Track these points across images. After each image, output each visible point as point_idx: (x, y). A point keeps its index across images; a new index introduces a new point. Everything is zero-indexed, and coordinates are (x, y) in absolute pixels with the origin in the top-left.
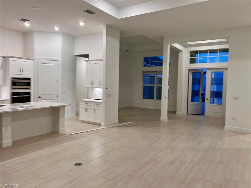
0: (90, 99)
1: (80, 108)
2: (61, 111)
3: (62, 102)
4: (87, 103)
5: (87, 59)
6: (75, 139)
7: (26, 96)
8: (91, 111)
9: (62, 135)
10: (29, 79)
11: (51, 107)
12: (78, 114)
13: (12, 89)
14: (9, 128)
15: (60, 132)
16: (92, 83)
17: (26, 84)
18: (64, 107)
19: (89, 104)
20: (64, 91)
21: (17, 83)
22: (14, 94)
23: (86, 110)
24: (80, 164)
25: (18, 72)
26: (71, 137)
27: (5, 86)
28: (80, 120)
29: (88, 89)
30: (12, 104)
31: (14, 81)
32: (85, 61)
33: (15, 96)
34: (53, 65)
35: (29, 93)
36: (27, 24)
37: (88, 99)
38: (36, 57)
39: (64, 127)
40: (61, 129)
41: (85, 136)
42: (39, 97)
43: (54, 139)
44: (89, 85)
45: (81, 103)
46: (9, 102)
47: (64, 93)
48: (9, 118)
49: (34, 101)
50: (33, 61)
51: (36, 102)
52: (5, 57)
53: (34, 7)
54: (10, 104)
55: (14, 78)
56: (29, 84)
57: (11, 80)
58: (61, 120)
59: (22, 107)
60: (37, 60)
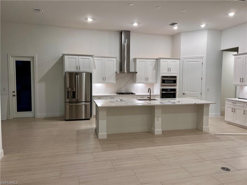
0: (239, 98)
1: (226, 107)
2: (205, 109)
3: (205, 100)
4: (235, 102)
5: (236, 53)
6: (221, 141)
7: (172, 92)
8: (239, 112)
9: (206, 133)
10: (175, 77)
11: (195, 104)
12: (223, 114)
13: (162, 86)
14: (160, 119)
15: (204, 130)
16: (242, 80)
17: (173, 82)
18: (208, 105)
19: (237, 104)
20: (208, 89)
21: (165, 81)
22: (163, 90)
23: (234, 110)
24: (228, 170)
25: (166, 71)
26: (216, 138)
27: (157, 83)
28: (226, 121)
29: (236, 87)
30: (161, 99)
31: (163, 79)
32: (234, 55)
33: (163, 92)
34: (198, 62)
35: (175, 90)
36: (176, 28)
37: (236, 98)
38: (182, 56)
39: (208, 126)
40: (204, 127)
41: (232, 140)
42: (184, 94)
43: (197, 136)
44: (238, 82)
45: (226, 102)
46: (159, 97)
47: (208, 91)
48: (160, 111)
49: (179, 98)
50: (179, 60)
51: (181, 98)
52: (157, 59)
53: (182, 10)
54: (160, 99)
55: (163, 77)
56: (175, 82)
57: (161, 78)
58: (205, 117)
59: (169, 102)
60: (182, 59)
